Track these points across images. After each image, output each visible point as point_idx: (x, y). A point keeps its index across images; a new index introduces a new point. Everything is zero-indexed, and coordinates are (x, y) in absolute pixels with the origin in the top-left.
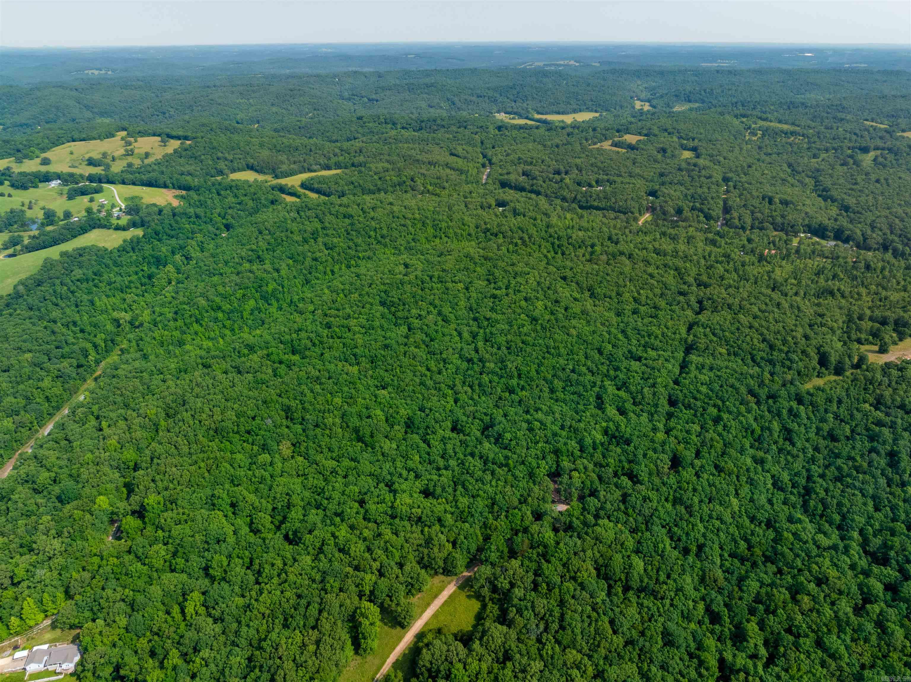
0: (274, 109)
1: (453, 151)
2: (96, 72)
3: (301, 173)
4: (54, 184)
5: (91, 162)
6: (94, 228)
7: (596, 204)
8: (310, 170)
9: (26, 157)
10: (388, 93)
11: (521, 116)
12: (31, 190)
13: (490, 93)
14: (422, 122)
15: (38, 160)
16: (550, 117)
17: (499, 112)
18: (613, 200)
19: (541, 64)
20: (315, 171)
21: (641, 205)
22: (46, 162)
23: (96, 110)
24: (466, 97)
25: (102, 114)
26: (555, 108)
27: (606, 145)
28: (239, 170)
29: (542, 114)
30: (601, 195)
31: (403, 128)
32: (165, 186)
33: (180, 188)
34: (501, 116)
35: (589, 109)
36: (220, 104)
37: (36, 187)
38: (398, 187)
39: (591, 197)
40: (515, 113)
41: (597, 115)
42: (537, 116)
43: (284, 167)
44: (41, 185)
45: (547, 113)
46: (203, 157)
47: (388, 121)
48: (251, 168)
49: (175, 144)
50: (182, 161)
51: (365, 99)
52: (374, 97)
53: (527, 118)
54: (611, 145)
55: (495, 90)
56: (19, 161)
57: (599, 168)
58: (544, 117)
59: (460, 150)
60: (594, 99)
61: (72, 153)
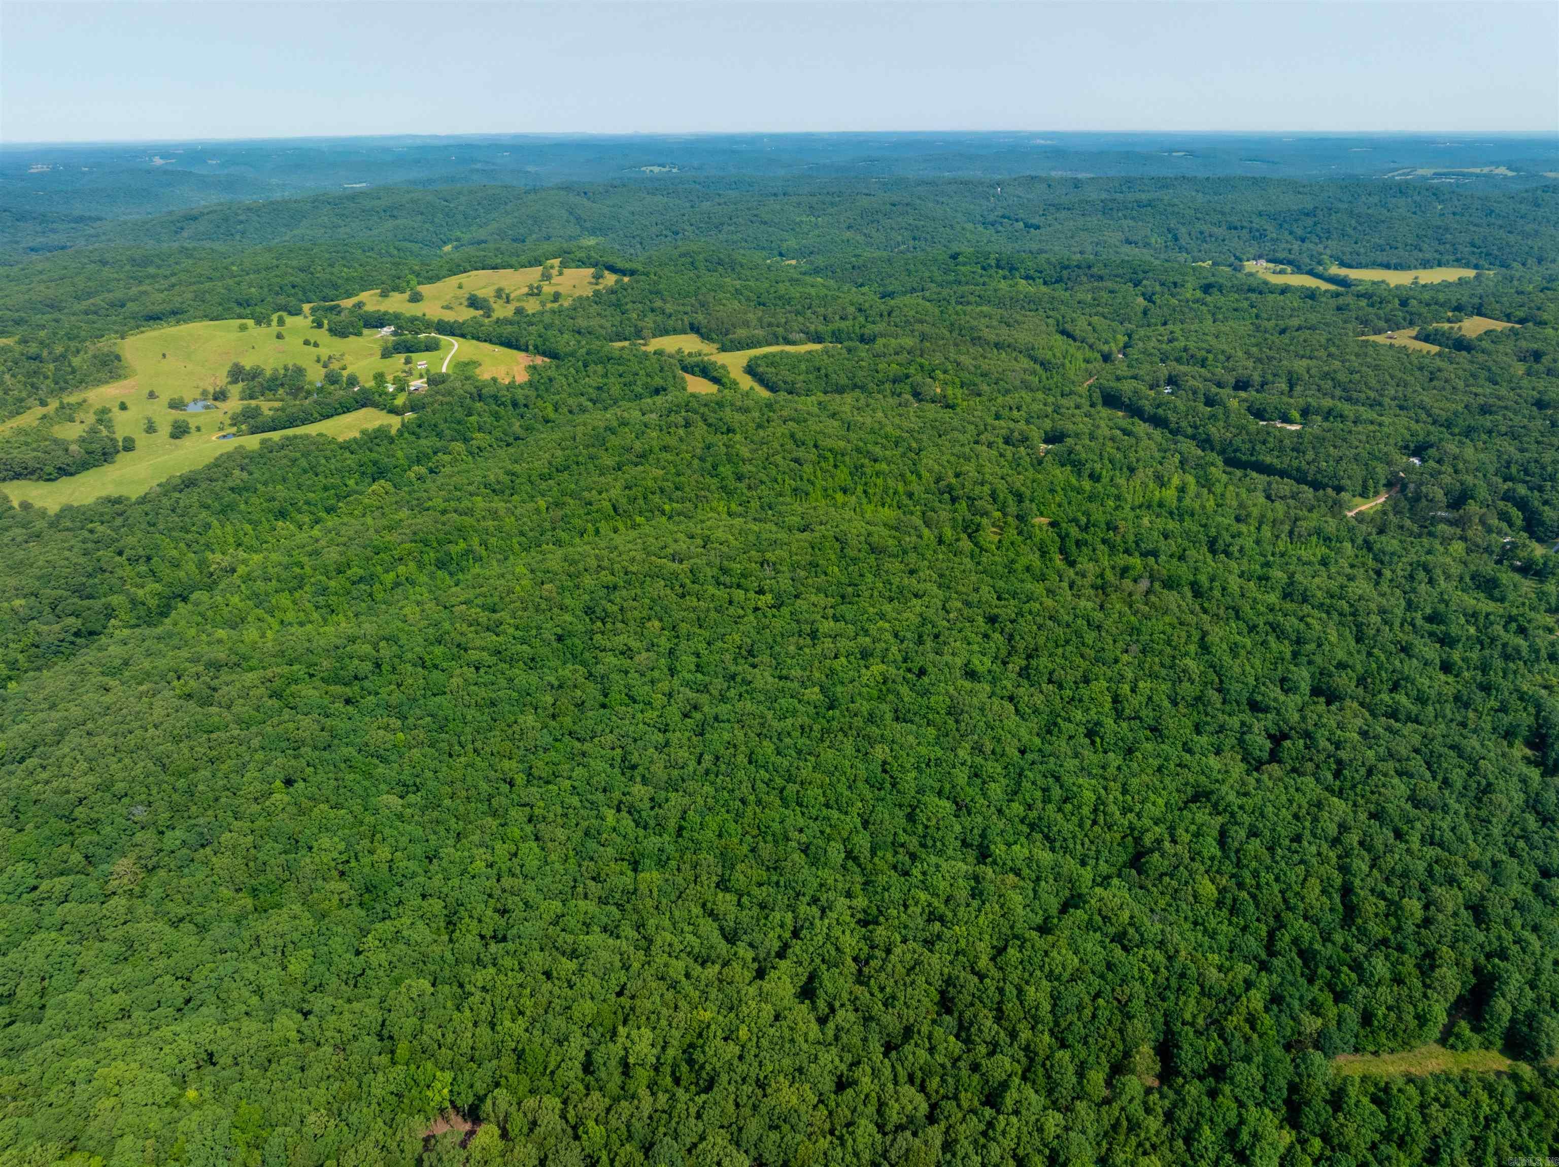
0: (848, 234)
1: (1068, 327)
2: (656, 169)
3: (770, 344)
4: (387, 330)
5: (474, 302)
6: (363, 406)
7: (1268, 460)
8: (788, 342)
9: (396, 289)
10: (1063, 214)
11: (1299, 269)
12: (352, 338)
13: (1257, 222)
14: (1066, 267)
15: (406, 295)
16: (1354, 274)
17: (1257, 257)
18: (1310, 455)
19: (1427, 172)
20: (794, 343)
21: (1371, 474)
22: (416, 298)
23: (588, 224)
24: (1204, 228)
25: (593, 232)
26: (1382, 257)
27: (1404, 338)
28: (675, 331)
29: (1350, 266)
30: (1287, 442)
31: (1027, 277)
32: (526, 350)
33: (544, 354)
34: (1259, 269)
35: (1460, 262)
36: (765, 223)
37: (359, 334)
38: (888, 386)
39: (1264, 443)
40: (1290, 263)
41: (1471, 273)
42: (1335, 270)
43: (741, 333)
44: (366, 332)
45: (1359, 266)
46: (630, 306)
47: (1003, 263)
48: (695, 329)
49: (609, 281)
50: (595, 309)
51: (1021, 224)
52: (1035, 221)
53: (1311, 273)
54: (1416, 338)
55: (1272, 217)
56: (384, 294)
57: (1337, 384)
58: (1343, 272)
59: (1081, 326)
60: (1478, 242)
61: (460, 287)
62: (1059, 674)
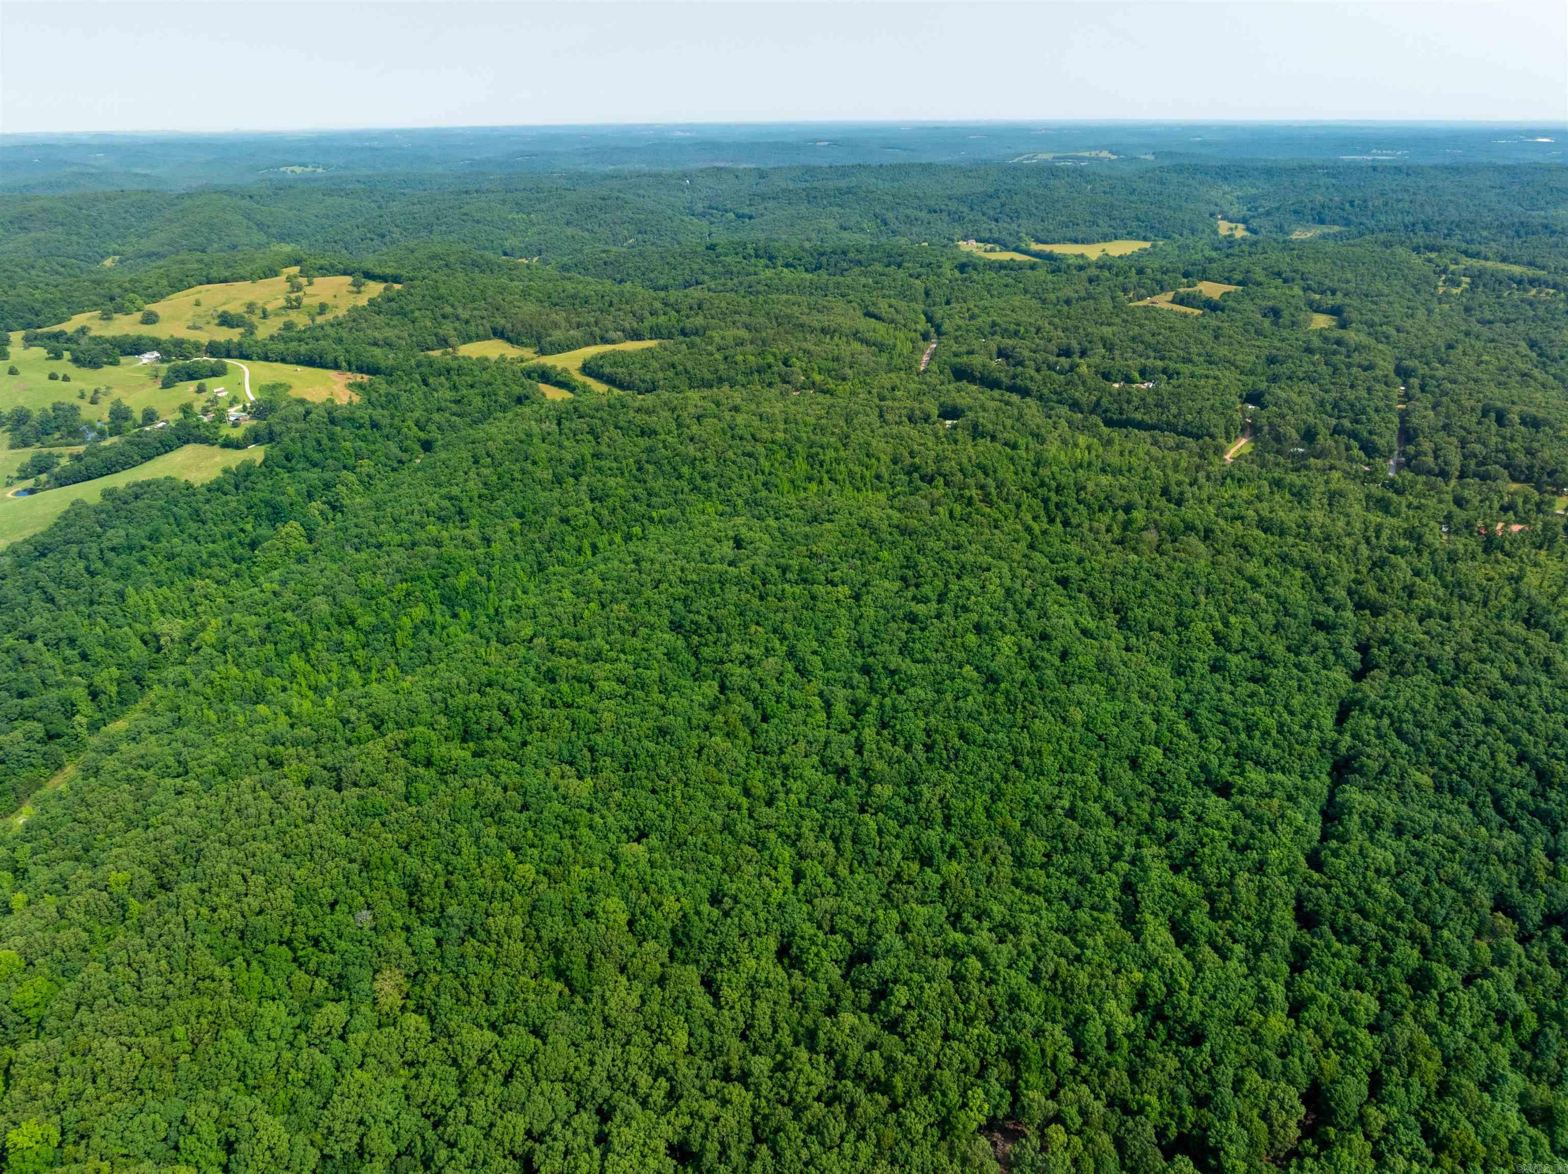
0: (569, 231)
1: (872, 309)
2: (298, 170)
3: (587, 344)
4: (148, 358)
5: (226, 320)
6: (187, 442)
7: (1138, 416)
8: (605, 341)
9: (120, 309)
10: (771, 204)
11: (1005, 247)
12: (107, 369)
13: (953, 206)
14: (822, 254)
15: (138, 316)
16: (1058, 249)
17: (965, 238)
18: (1174, 410)
19: (1048, 156)
20: (613, 342)
21: (1230, 421)
22: (150, 319)
23: (273, 231)
24: (909, 212)
25: (283, 238)
26: (1070, 234)
27: (1163, 301)
28: (479, 338)
29: (1045, 242)
30: (1149, 400)
31: (787, 265)
32: (336, 366)
33: (360, 370)
34: (970, 247)
35: (1131, 235)
36: (478, 222)
37: (115, 363)
38: (756, 376)
39: (1129, 402)
40: (995, 241)
41: (1147, 245)
42: (1035, 247)
43: (557, 335)
44: (123, 360)
45: (1053, 242)
46: (417, 314)
47: (761, 252)
48: (499, 334)
49: (375, 289)
50: (379, 320)
51: (731, 216)
52: (746, 211)
53: (1017, 250)
54: (1173, 302)
55: (961, 199)
56: (107, 317)
57: (1148, 346)
58: (1047, 248)
59: (883, 307)
60: (1142, 217)
61: (198, 304)
62: (1159, 621)
